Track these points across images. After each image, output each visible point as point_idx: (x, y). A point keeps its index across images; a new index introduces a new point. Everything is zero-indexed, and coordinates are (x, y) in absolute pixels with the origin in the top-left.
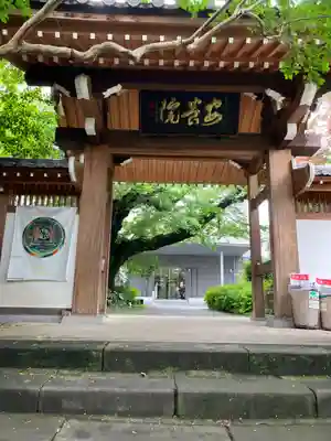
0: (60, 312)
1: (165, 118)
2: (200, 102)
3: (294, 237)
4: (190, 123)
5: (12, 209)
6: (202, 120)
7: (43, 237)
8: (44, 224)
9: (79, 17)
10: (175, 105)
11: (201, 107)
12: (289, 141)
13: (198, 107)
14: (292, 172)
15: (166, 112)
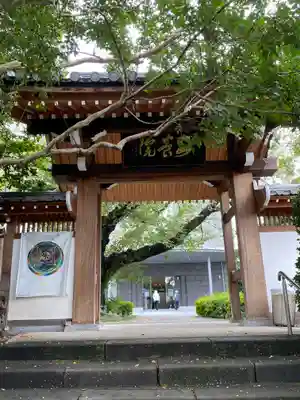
1: (143, 153)
2: (172, 138)
3: (259, 246)
4: (165, 156)
5: (18, 236)
6: (174, 154)
7: (45, 259)
8: (44, 247)
9: (73, 90)
11: (173, 142)
12: (249, 167)
13: (170, 142)
14: (254, 192)
15: (144, 148)
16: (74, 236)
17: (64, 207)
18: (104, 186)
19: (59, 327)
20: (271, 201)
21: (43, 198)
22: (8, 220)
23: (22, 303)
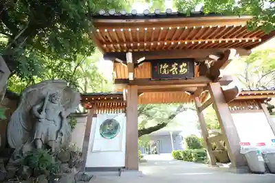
0: (119, 169)
1: (162, 72)
2: (177, 65)
5: (95, 116)
6: (178, 72)
7: (110, 129)
8: (109, 122)
10: (166, 66)
11: (177, 67)
12: (220, 78)
13: (176, 67)
14: (223, 92)
15: (163, 70)
16: (126, 115)
19: (118, 172)
20: (240, 95)
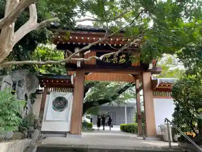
0: (65, 133)
4: (114, 62)
5: (49, 93)
6: (118, 62)
7: (60, 104)
8: (60, 99)
11: (118, 57)
12: (150, 70)
14: (152, 80)
16: (73, 94)
17: (70, 82)
18: (87, 74)
20: (159, 85)
21: (61, 78)
22: (45, 86)
23: (47, 123)
